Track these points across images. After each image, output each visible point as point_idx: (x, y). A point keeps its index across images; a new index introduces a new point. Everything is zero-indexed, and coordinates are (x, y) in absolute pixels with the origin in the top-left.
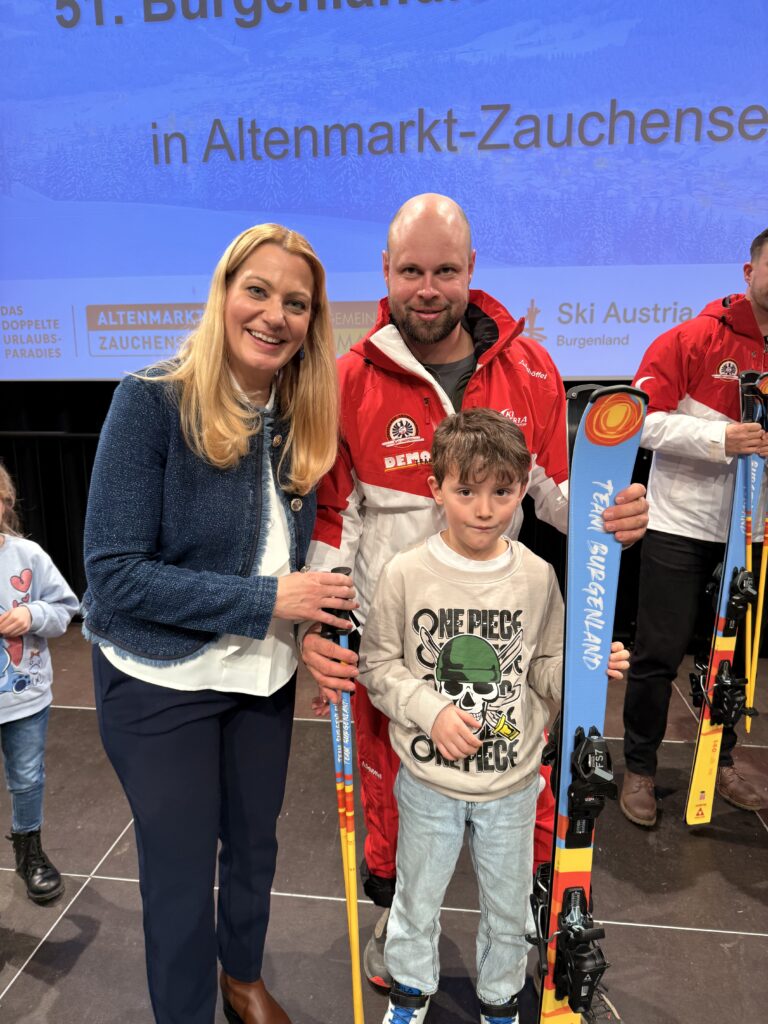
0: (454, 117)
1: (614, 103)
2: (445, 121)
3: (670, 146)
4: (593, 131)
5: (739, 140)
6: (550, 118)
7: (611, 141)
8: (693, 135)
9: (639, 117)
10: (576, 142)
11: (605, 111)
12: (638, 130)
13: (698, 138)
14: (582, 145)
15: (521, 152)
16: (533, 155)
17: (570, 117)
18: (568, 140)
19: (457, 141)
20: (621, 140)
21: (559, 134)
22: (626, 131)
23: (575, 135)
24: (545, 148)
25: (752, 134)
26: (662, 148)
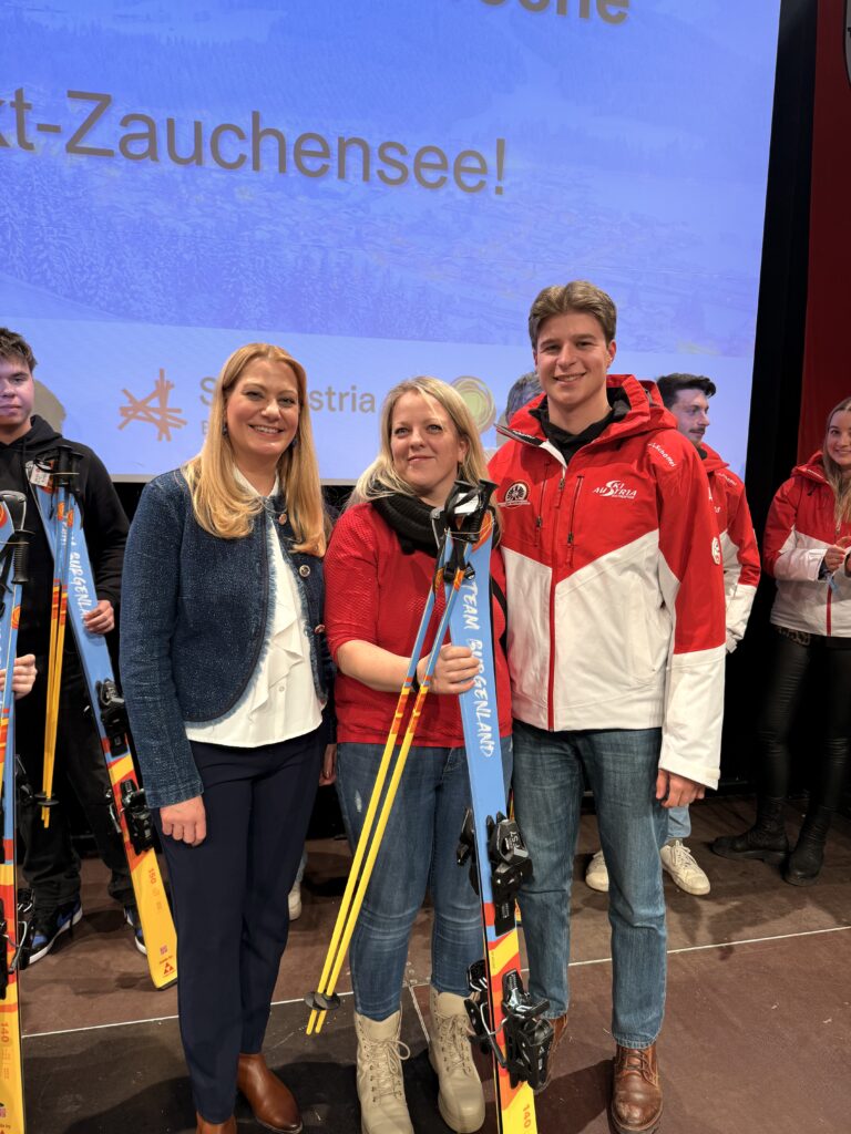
0: (26, 101)
1: (256, 117)
2: (12, 104)
3: (331, 182)
4: (232, 149)
5: (416, 187)
6: (170, 123)
7: (256, 167)
8: (361, 172)
9: (291, 140)
10: (209, 162)
11: (246, 124)
12: (291, 157)
13: (366, 176)
14: (218, 167)
15: (132, 164)
16: (148, 171)
17: (198, 126)
18: (197, 157)
19: (32, 136)
20: (269, 167)
21: (185, 146)
22: (276, 155)
23: (207, 150)
24: (166, 165)
25: (431, 181)
26: (323, 184)
